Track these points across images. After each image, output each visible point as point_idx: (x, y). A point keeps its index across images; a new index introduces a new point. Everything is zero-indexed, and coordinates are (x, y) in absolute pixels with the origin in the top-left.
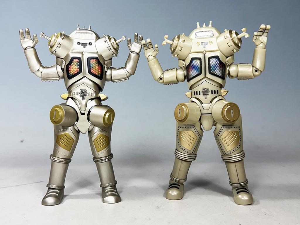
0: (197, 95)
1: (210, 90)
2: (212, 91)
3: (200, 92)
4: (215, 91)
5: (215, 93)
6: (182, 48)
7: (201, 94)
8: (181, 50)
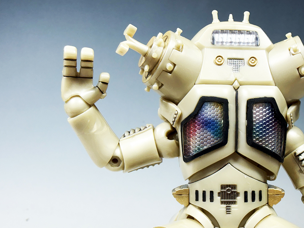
0: (204, 200)
1: (240, 189)
2: (246, 193)
3: (212, 193)
4: (253, 193)
5: (253, 199)
6: (175, 65)
7: (217, 199)
8: (171, 72)
